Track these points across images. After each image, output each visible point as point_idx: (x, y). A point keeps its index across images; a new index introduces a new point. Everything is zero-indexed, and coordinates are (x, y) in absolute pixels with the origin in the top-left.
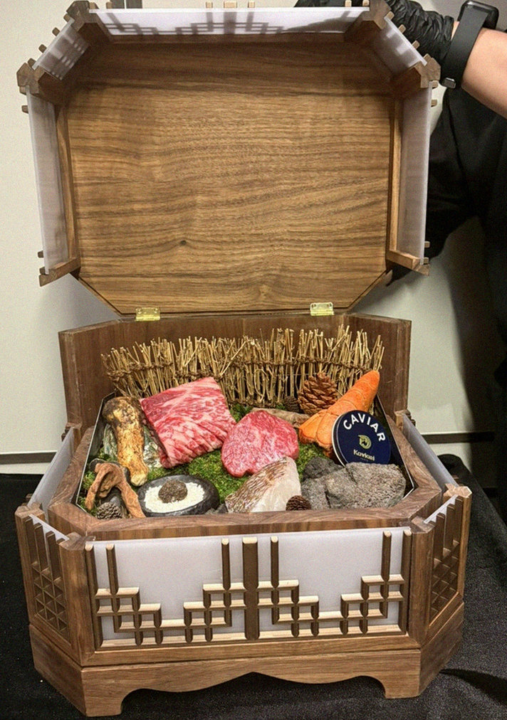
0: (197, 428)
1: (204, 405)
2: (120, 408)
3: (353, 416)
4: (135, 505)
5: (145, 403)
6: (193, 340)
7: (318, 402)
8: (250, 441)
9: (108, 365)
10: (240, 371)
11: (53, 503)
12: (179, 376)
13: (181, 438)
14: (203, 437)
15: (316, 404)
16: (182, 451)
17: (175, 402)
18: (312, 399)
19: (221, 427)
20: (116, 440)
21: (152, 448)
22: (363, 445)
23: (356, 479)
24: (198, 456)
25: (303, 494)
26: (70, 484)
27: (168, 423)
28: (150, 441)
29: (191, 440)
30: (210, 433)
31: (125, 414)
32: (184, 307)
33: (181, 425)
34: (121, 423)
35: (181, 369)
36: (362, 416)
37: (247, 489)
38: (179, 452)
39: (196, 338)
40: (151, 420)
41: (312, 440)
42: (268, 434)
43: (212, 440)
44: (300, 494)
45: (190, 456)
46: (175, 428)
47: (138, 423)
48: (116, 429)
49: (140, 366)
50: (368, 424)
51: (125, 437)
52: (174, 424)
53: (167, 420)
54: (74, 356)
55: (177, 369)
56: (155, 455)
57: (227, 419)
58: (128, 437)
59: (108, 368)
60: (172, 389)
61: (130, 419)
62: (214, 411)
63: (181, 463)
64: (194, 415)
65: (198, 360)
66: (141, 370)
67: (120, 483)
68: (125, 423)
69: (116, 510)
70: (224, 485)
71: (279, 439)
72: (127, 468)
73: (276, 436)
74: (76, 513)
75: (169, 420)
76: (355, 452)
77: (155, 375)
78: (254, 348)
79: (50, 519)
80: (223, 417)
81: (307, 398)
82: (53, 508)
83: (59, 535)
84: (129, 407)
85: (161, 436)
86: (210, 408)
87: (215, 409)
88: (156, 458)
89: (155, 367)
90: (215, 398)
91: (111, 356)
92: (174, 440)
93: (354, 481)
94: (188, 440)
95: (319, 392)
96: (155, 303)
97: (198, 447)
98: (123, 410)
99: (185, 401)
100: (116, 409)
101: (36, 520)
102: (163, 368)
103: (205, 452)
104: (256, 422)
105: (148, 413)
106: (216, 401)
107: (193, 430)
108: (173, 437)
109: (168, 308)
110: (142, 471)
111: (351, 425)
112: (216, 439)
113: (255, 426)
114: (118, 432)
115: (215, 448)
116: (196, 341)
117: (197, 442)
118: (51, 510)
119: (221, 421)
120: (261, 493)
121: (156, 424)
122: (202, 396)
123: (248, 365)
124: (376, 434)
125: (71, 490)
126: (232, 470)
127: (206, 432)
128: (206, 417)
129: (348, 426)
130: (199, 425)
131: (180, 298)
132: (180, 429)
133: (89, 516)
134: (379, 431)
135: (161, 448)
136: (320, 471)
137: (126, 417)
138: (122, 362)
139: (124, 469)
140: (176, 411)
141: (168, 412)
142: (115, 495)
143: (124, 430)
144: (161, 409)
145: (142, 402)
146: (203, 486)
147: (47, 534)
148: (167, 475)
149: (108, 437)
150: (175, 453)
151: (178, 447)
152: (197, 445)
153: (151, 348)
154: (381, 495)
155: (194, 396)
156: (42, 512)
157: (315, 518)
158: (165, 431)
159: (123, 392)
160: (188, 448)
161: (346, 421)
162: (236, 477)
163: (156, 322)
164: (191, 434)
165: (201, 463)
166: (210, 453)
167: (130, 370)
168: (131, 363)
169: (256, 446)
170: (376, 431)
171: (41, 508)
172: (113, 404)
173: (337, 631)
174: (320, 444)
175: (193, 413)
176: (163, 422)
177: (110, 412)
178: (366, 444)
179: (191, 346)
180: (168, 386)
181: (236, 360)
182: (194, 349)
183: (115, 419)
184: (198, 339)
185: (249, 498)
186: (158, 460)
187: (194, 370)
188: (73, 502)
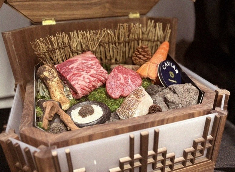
0: (90, 77)
1: (90, 66)
2: (47, 71)
3: (165, 63)
4: (70, 122)
5: (59, 67)
6: (77, 33)
7: (144, 58)
8: (119, 81)
9: (35, 48)
10: (103, 47)
11: (22, 128)
12: (72, 52)
13: (83, 83)
14: (94, 82)
15: (143, 60)
16: (84, 89)
17: (75, 65)
18: (141, 57)
19: (101, 75)
20: (47, 88)
21: (66, 90)
22: (171, 76)
23: (177, 93)
24: (92, 91)
25: (154, 103)
26: (28, 115)
27: (74, 76)
28: (65, 87)
29: (88, 83)
30: (97, 79)
31: (50, 73)
32: (67, 17)
33: (81, 76)
34: (49, 79)
35: (73, 48)
36: (168, 62)
37: (127, 105)
38: (83, 90)
39: (79, 31)
40: (64, 75)
41: (146, 77)
42: (127, 76)
43: (98, 83)
44: (153, 104)
45: (88, 92)
46: (79, 78)
47: (58, 78)
48: (47, 82)
49: (51, 48)
50: (171, 66)
51: (53, 86)
52: (78, 76)
53: (73, 74)
54: (13, 46)
55: (70, 48)
56: (69, 93)
57: (103, 71)
58: (55, 86)
59: (35, 50)
60: (70, 59)
61: (53, 76)
62: (95, 68)
63: (84, 96)
64: (86, 71)
65: (81, 43)
66: (52, 50)
67: (58, 111)
68: (52, 78)
69: (61, 127)
70: (110, 104)
71: (132, 78)
72: (58, 102)
73: (130, 77)
74: (38, 132)
75: (74, 75)
76: (169, 80)
77: (60, 52)
78: (110, 34)
79: (22, 138)
80: (101, 71)
81: (138, 57)
82: (23, 131)
83: (32, 149)
84: (52, 70)
85: (73, 83)
86: (93, 67)
87: (95, 67)
88: (70, 95)
89: (60, 48)
90: (95, 61)
91: (36, 43)
92: (80, 85)
93: (176, 93)
94: (87, 84)
95: (144, 53)
96: (52, 16)
97: (92, 87)
98: (49, 72)
99: (80, 64)
100: (45, 71)
101: (14, 141)
102: (64, 49)
103: (95, 89)
104: (119, 71)
105: (62, 72)
106: (95, 63)
107: (88, 78)
108: (79, 83)
109: (59, 18)
110: (67, 103)
111: (165, 67)
112: (100, 82)
113: (119, 73)
114: (48, 84)
115: (99, 86)
116: (79, 33)
117: (91, 84)
118: (22, 132)
119: (100, 73)
120: (136, 106)
121: (68, 77)
122: (87, 61)
123: (107, 44)
124: (174, 70)
125: (30, 119)
126: (113, 96)
127: (95, 79)
128: (93, 72)
129: (164, 68)
130: (91, 76)
131: (65, 13)
132: (82, 78)
133: (46, 133)
134: (176, 69)
135: (72, 89)
136: (155, 91)
137: (51, 75)
138: (42, 46)
139: (57, 103)
140: (77, 70)
141: (73, 70)
142: (56, 118)
143: (52, 82)
144: (69, 69)
145: (57, 67)
146: (100, 106)
147: (25, 149)
148: (78, 103)
149: (41, 87)
150: (81, 91)
151: (82, 88)
152: (91, 86)
153: (57, 37)
154: (191, 99)
155: (84, 61)
156: (16, 135)
157: (170, 115)
158: (74, 80)
159: (44, 63)
160: (87, 87)
161: (163, 66)
162: (115, 99)
163: (54, 25)
164: (88, 81)
165: (94, 95)
166: (98, 89)
167: (46, 50)
168: (46, 47)
169: (122, 83)
170: (174, 69)
171: (15, 132)
172: (43, 69)
173: (181, 166)
174: (151, 78)
175: (85, 70)
176: (71, 76)
177: (42, 73)
178: (172, 76)
179: (77, 36)
180: (67, 58)
181: (101, 41)
182: (78, 37)
183: (45, 77)
184: (80, 32)
185: (129, 109)
186: (71, 96)
187: (79, 48)
188: (34, 126)
